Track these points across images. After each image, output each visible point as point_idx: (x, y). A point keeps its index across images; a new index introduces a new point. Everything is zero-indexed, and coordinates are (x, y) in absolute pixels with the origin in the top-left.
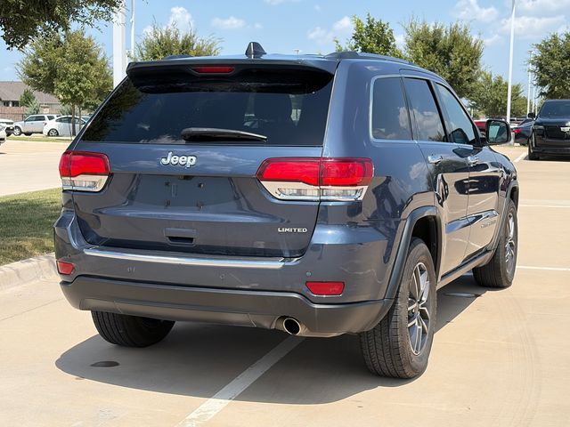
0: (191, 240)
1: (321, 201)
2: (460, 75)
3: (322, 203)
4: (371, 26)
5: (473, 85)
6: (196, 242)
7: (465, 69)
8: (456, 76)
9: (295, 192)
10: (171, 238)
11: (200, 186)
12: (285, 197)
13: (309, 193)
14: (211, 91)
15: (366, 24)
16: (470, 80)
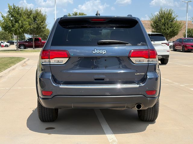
0: (103, 79)
1: (148, 64)
2: (40, 26)
3: (149, 64)
4: (14, 8)
5: (44, 29)
6: (105, 80)
7: (42, 24)
8: (39, 26)
9: (139, 61)
10: (95, 79)
11: (106, 60)
12: (137, 63)
13: (144, 61)
14: (100, 27)
15: (13, 7)
16: (43, 28)
